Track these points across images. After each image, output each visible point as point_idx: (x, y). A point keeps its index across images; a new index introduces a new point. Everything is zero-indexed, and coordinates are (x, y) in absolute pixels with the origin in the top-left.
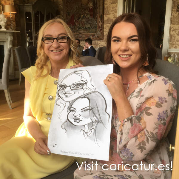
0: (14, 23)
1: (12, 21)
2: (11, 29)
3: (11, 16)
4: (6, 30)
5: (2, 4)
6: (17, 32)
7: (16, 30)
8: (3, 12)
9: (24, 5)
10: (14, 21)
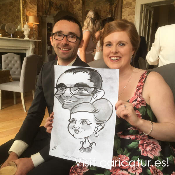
0: (36, 33)
1: (35, 30)
2: (33, 38)
3: (34, 27)
4: (28, 39)
5: (26, 15)
6: (38, 41)
7: (38, 39)
8: (28, 23)
9: (46, 17)
10: (36, 31)
